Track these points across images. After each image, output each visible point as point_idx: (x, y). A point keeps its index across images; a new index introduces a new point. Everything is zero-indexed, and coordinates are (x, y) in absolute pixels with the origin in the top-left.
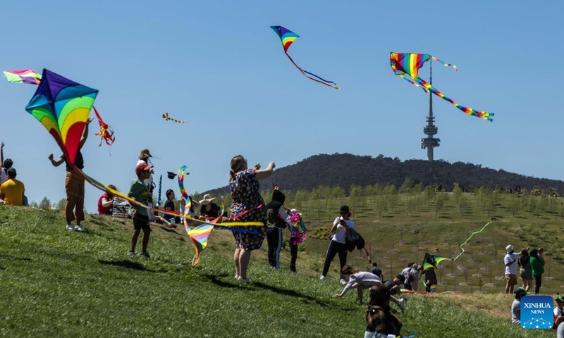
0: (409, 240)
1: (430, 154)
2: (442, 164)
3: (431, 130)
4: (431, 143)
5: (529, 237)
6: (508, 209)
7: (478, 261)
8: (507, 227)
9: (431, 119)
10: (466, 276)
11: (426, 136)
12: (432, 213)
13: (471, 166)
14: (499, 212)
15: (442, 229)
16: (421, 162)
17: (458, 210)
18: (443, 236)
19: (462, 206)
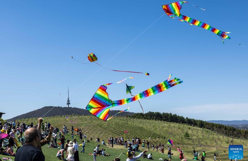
0: (76, 126)
1: (68, 106)
2: (71, 108)
3: (69, 101)
4: (68, 104)
5: (99, 125)
6: (94, 119)
7: (90, 130)
8: (94, 123)
9: (68, 99)
10: (88, 133)
11: (67, 102)
12: (80, 121)
14: (92, 120)
15: (82, 124)
17: (84, 120)
18: (83, 125)
19: (85, 119)
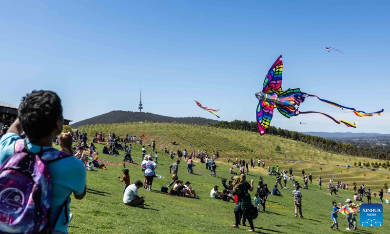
0: (149, 135)
1: (141, 111)
2: (143, 113)
4: (141, 108)
5: (176, 134)
6: (170, 127)
8: (171, 132)
9: (141, 102)
12: (154, 128)
13: (150, 113)
16: (138, 112)
17: (159, 127)
18: (157, 134)
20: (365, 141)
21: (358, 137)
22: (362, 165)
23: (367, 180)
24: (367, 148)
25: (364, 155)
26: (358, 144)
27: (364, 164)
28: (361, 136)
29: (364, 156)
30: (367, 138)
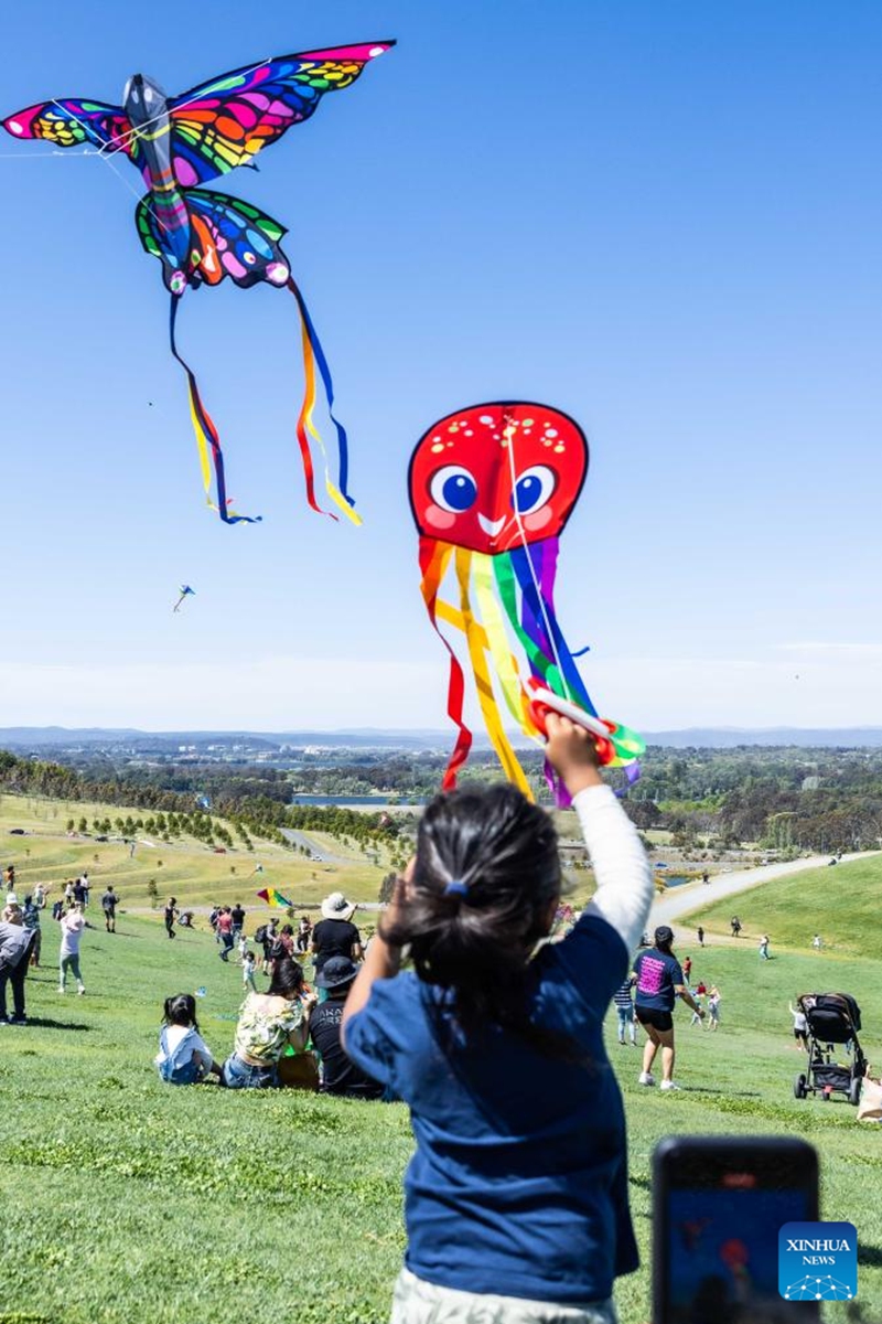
20: (98, 752)
21: (81, 743)
22: (90, 826)
23: (101, 873)
24: (105, 775)
25: (95, 797)
26: (80, 763)
27: (96, 824)
28: (89, 738)
29: (95, 800)
30: (104, 743)
